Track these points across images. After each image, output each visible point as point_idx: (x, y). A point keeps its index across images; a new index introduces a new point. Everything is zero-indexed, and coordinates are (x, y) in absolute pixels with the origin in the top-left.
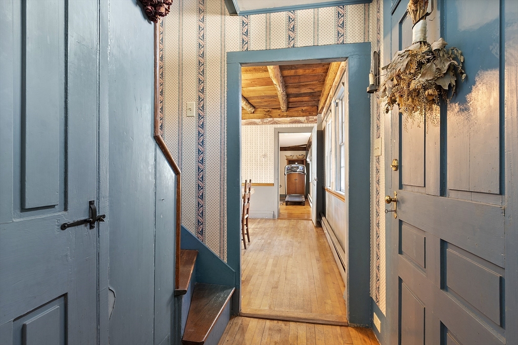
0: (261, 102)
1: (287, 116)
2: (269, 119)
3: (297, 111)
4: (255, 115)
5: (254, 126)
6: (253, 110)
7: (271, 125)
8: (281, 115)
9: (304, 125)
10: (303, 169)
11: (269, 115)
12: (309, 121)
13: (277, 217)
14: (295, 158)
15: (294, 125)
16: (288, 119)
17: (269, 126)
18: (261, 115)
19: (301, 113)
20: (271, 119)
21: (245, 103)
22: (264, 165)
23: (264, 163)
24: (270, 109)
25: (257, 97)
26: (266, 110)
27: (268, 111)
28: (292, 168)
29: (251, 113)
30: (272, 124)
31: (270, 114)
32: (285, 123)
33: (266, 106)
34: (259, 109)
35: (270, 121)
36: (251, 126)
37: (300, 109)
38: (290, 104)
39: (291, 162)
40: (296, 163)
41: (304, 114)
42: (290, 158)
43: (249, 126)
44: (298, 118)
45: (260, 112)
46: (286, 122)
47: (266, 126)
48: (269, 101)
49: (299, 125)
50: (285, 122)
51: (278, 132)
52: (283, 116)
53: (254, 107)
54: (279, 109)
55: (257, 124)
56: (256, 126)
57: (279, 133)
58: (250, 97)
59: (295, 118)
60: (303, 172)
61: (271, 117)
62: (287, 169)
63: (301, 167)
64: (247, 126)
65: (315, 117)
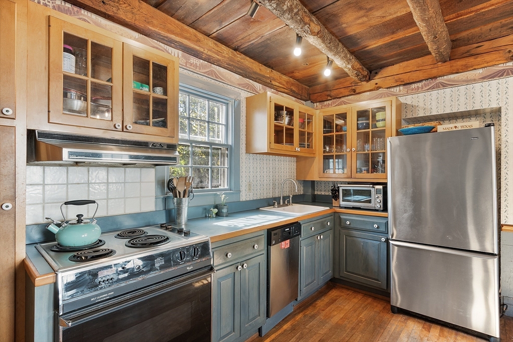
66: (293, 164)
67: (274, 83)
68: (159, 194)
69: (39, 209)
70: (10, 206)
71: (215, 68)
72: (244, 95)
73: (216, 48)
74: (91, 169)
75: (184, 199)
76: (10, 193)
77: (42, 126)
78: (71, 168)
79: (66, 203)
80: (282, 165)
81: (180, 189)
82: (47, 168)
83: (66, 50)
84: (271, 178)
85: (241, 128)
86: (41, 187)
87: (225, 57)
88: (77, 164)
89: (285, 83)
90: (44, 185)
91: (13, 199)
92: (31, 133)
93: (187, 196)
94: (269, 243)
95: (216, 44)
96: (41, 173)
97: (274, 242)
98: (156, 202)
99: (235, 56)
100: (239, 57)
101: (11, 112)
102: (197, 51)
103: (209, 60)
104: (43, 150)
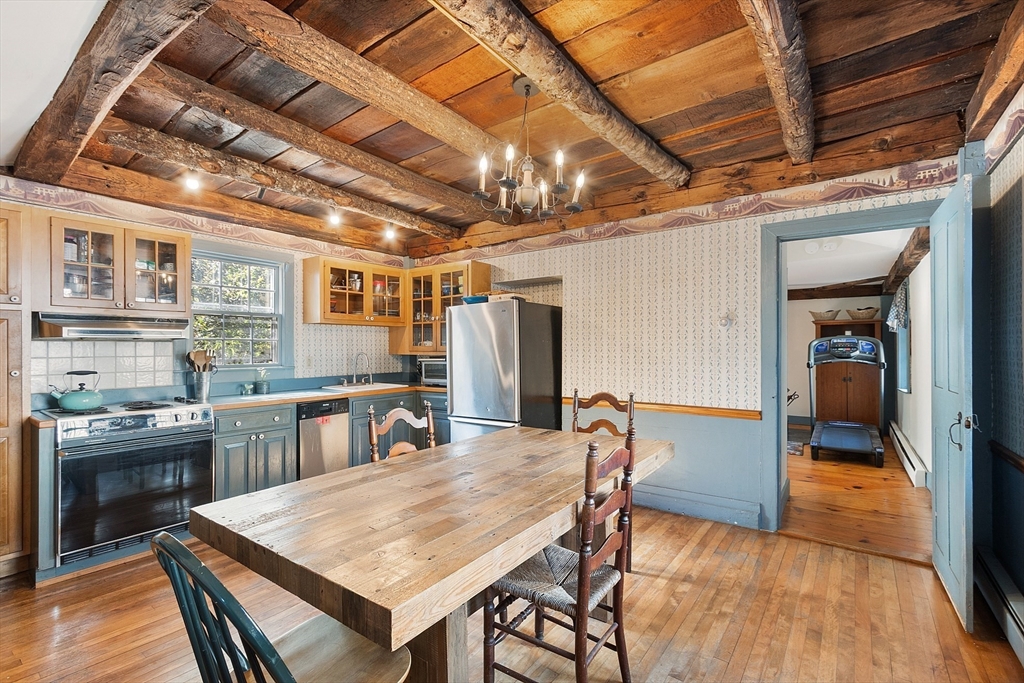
0: (705, 140)
1: (813, 178)
2: (743, 199)
3: (861, 151)
4: (693, 192)
5: (690, 229)
6: (683, 177)
7: (751, 219)
8: (790, 175)
9: (891, 200)
10: (874, 350)
11: (742, 185)
12: (911, 182)
13: (773, 527)
14: (843, 317)
15: (844, 207)
16: (820, 187)
17: (741, 222)
18: (715, 188)
19: (879, 157)
20: (751, 197)
21: (642, 147)
22: (724, 348)
23: (724, 343)
24: (747, 165)
25: (686, 114)
26: (730, 170)
27: (739, 172)
28: (835, 346)
29: (680, 188)
30: (755, 212)
31: (746, 182)
32: (804, 203)
33: (728, 153)
34: (708, 172)
35: (745, 206)
36: (682, 230)
37: (871, 140)
38: (828, 124)
39: (827, 329)
40: (848, 333)
41: (892, 156)
42: (827, 319)
43: (675, 231)
44: (861, 179)
45: (710, 181)
46: (808, 197)
47: (733, 222)
48: (734, 127)
49: (867, 203)
50: (807, 200)
51: (777, 241)
52: (796, 181)
53: (686, 165)
54: (783, 155)
55: (699, 221)
56: (698, 228)
57: (780, 240)
58: (661, 123)
59: (849, 179)
60: (876, 359)
61: (749, 190)
62: (817, 350)
63: (863, 343)
64: (667, 232)
65: (945, 163)
66: (383, 334)
67: (344, 240)
68: (179, 369)
69: (43, 380)
70: (18, 373)
71: (253, 230)
72: (299, 256)
73: (252, 211)
74: (96, 343)
75: (205, 373)
76: (18, 364)
77: (45, 308)
78: (75, 343)
79: (68, 373)
80: (364, 336)
81: (200, 363)
82: (50, 343)
83: (66, 240)
84: (345, 352)
85: (295, 294)
86: (44, 361)
87: (264, 219)
88: (81, 339)
89: (362, 239)
90: (48, 358)
91: (20, 368)
92: (35, 315)
93: (207, 370)
94: (299, 418)
95: (251, 206)
96: (45, 347)
97: (304, 416)
98: (174, 376)
99: (280, 215)
100: (286, 216)
101: (18, 299)
102: (225, 216)
103: (243, 223)
104: (46, 328)
